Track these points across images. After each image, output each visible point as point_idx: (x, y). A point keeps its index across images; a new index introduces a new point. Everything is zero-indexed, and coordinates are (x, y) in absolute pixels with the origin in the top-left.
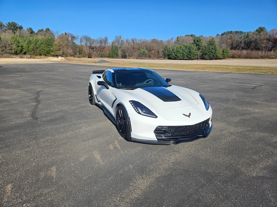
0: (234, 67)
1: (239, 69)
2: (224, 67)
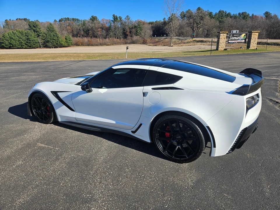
0: (84, 54)
1: (90, 56)
2: (75, 55)
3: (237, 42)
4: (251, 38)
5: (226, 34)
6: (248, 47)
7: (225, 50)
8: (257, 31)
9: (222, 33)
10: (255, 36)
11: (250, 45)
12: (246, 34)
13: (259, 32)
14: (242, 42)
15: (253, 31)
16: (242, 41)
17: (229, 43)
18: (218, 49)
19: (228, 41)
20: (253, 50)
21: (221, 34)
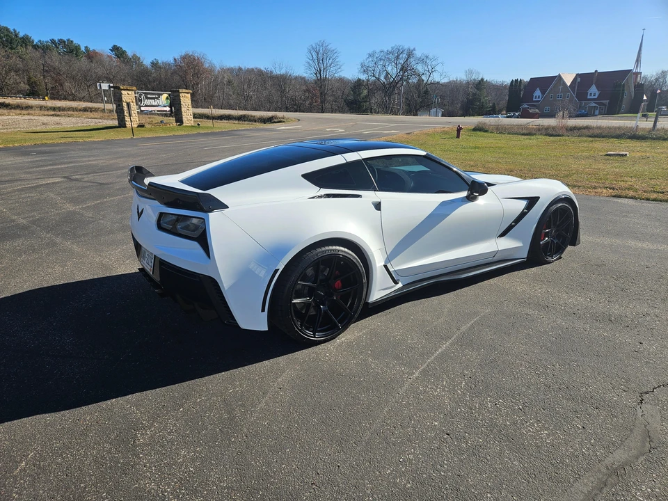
3: (158, 111)
4: (180, 104)
5: (133, 92)
6: (180, 121)
7: (141, 126)
8: (187, 91)
9: (124, 90)
10: (186, 99)
11: (182, 117)
12: (169, 95)
13: (191, 92)
14: (166, 111)
15: (180, 90)
16: (165, 109)
17: (142, 111)
18: (125, 124)
19: (140, 107)
20: (189, 126)
21: (123, 92)
